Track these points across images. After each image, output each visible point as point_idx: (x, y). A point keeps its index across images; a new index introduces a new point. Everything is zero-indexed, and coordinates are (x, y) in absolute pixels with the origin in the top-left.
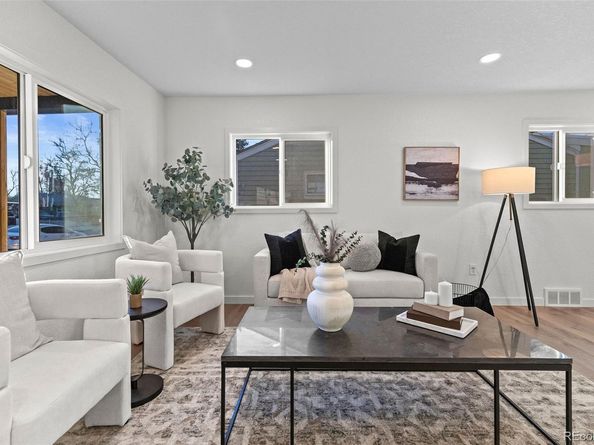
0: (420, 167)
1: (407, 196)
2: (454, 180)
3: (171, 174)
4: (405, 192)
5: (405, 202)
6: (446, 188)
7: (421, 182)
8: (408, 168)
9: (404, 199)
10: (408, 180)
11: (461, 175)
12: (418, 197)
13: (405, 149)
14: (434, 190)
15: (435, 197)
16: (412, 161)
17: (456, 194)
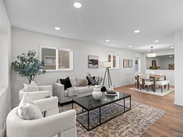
0: (92, 60)
1: (89, 67)
2: (97, 64)
3: (23, 59)
4: (88, 66)
5: (89, 69)
6: (96, 65)
7: (92, 64)
8: (89, 60)
9: (88, 67)
10: (89, 63)
11: (99, 63)
12: (91, 67)
13: (88, 56)
14: (94, 66)
15: (94, 67)
16: (90, 59)
17: (98, 67)
